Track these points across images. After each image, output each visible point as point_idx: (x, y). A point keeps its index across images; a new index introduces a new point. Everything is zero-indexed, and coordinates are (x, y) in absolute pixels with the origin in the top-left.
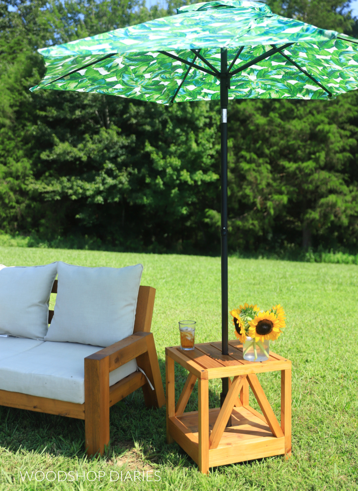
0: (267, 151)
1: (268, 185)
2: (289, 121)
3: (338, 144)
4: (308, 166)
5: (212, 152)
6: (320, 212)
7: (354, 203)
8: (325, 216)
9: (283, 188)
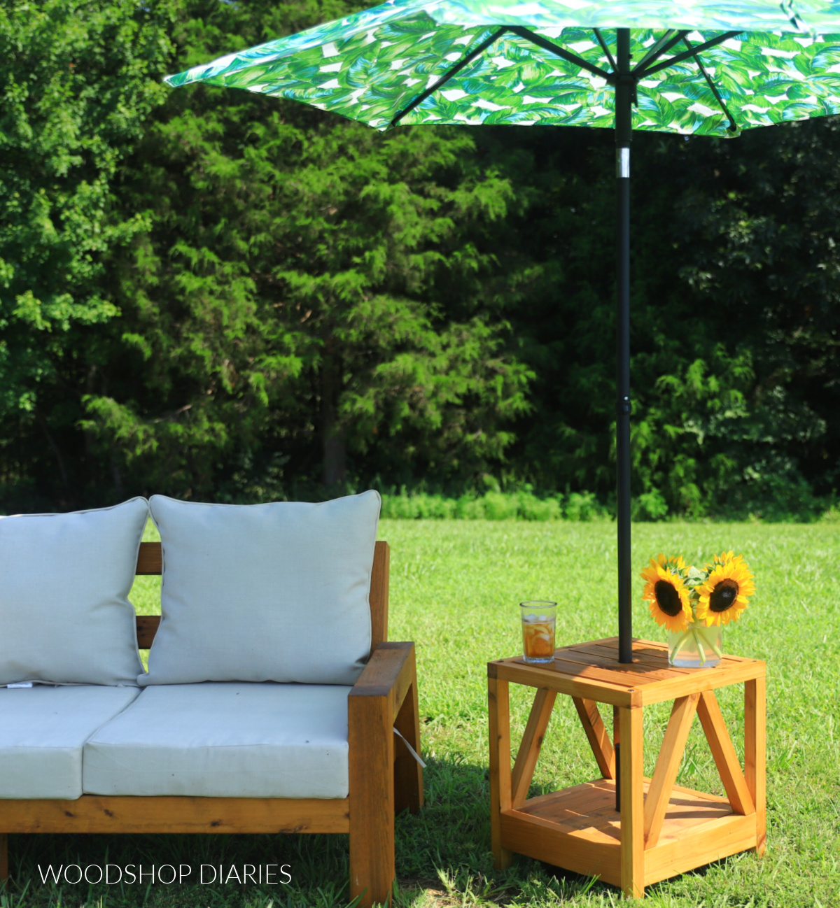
0: (242, 246)
1: (250, 330)
2: (292, 172)
3: (413, 231)
4: (348, 282)
5: (97, 244)
6: (376, 396)
7: (453, 373)
8: (387, 407)
9: (287, 338)
